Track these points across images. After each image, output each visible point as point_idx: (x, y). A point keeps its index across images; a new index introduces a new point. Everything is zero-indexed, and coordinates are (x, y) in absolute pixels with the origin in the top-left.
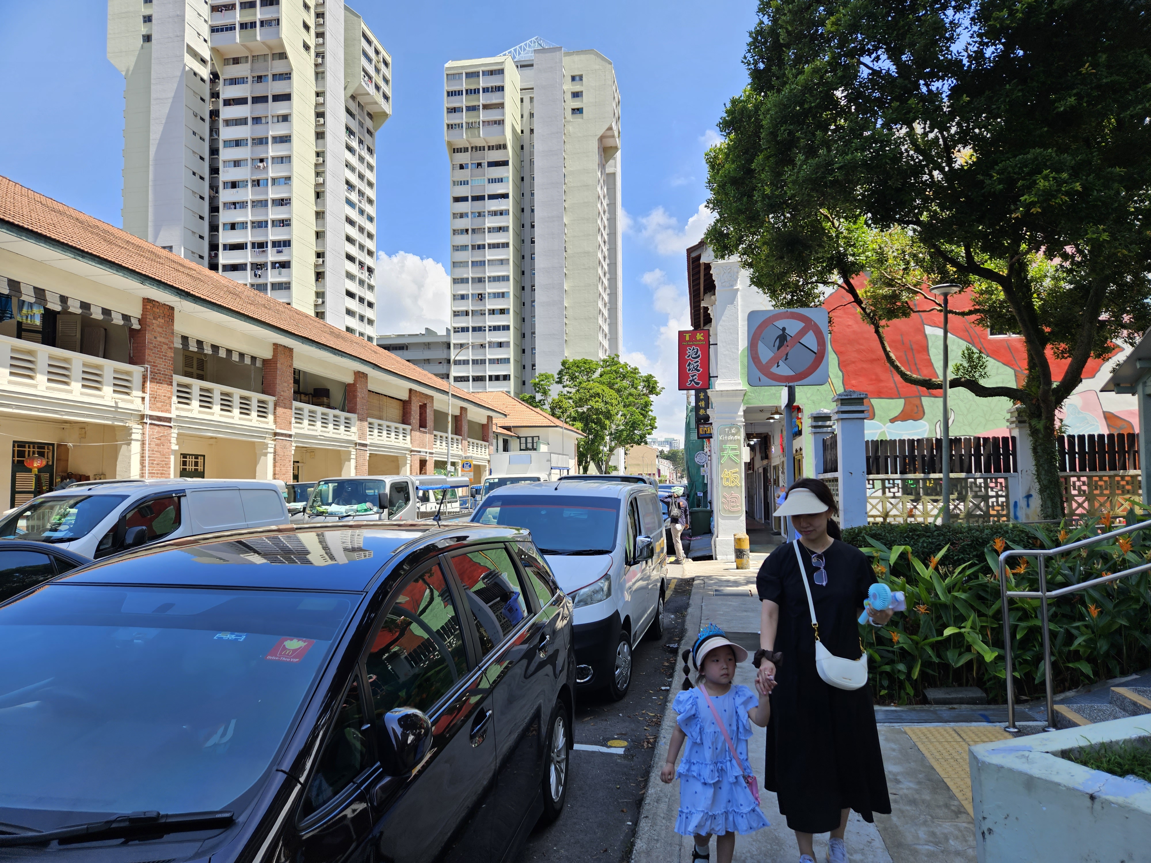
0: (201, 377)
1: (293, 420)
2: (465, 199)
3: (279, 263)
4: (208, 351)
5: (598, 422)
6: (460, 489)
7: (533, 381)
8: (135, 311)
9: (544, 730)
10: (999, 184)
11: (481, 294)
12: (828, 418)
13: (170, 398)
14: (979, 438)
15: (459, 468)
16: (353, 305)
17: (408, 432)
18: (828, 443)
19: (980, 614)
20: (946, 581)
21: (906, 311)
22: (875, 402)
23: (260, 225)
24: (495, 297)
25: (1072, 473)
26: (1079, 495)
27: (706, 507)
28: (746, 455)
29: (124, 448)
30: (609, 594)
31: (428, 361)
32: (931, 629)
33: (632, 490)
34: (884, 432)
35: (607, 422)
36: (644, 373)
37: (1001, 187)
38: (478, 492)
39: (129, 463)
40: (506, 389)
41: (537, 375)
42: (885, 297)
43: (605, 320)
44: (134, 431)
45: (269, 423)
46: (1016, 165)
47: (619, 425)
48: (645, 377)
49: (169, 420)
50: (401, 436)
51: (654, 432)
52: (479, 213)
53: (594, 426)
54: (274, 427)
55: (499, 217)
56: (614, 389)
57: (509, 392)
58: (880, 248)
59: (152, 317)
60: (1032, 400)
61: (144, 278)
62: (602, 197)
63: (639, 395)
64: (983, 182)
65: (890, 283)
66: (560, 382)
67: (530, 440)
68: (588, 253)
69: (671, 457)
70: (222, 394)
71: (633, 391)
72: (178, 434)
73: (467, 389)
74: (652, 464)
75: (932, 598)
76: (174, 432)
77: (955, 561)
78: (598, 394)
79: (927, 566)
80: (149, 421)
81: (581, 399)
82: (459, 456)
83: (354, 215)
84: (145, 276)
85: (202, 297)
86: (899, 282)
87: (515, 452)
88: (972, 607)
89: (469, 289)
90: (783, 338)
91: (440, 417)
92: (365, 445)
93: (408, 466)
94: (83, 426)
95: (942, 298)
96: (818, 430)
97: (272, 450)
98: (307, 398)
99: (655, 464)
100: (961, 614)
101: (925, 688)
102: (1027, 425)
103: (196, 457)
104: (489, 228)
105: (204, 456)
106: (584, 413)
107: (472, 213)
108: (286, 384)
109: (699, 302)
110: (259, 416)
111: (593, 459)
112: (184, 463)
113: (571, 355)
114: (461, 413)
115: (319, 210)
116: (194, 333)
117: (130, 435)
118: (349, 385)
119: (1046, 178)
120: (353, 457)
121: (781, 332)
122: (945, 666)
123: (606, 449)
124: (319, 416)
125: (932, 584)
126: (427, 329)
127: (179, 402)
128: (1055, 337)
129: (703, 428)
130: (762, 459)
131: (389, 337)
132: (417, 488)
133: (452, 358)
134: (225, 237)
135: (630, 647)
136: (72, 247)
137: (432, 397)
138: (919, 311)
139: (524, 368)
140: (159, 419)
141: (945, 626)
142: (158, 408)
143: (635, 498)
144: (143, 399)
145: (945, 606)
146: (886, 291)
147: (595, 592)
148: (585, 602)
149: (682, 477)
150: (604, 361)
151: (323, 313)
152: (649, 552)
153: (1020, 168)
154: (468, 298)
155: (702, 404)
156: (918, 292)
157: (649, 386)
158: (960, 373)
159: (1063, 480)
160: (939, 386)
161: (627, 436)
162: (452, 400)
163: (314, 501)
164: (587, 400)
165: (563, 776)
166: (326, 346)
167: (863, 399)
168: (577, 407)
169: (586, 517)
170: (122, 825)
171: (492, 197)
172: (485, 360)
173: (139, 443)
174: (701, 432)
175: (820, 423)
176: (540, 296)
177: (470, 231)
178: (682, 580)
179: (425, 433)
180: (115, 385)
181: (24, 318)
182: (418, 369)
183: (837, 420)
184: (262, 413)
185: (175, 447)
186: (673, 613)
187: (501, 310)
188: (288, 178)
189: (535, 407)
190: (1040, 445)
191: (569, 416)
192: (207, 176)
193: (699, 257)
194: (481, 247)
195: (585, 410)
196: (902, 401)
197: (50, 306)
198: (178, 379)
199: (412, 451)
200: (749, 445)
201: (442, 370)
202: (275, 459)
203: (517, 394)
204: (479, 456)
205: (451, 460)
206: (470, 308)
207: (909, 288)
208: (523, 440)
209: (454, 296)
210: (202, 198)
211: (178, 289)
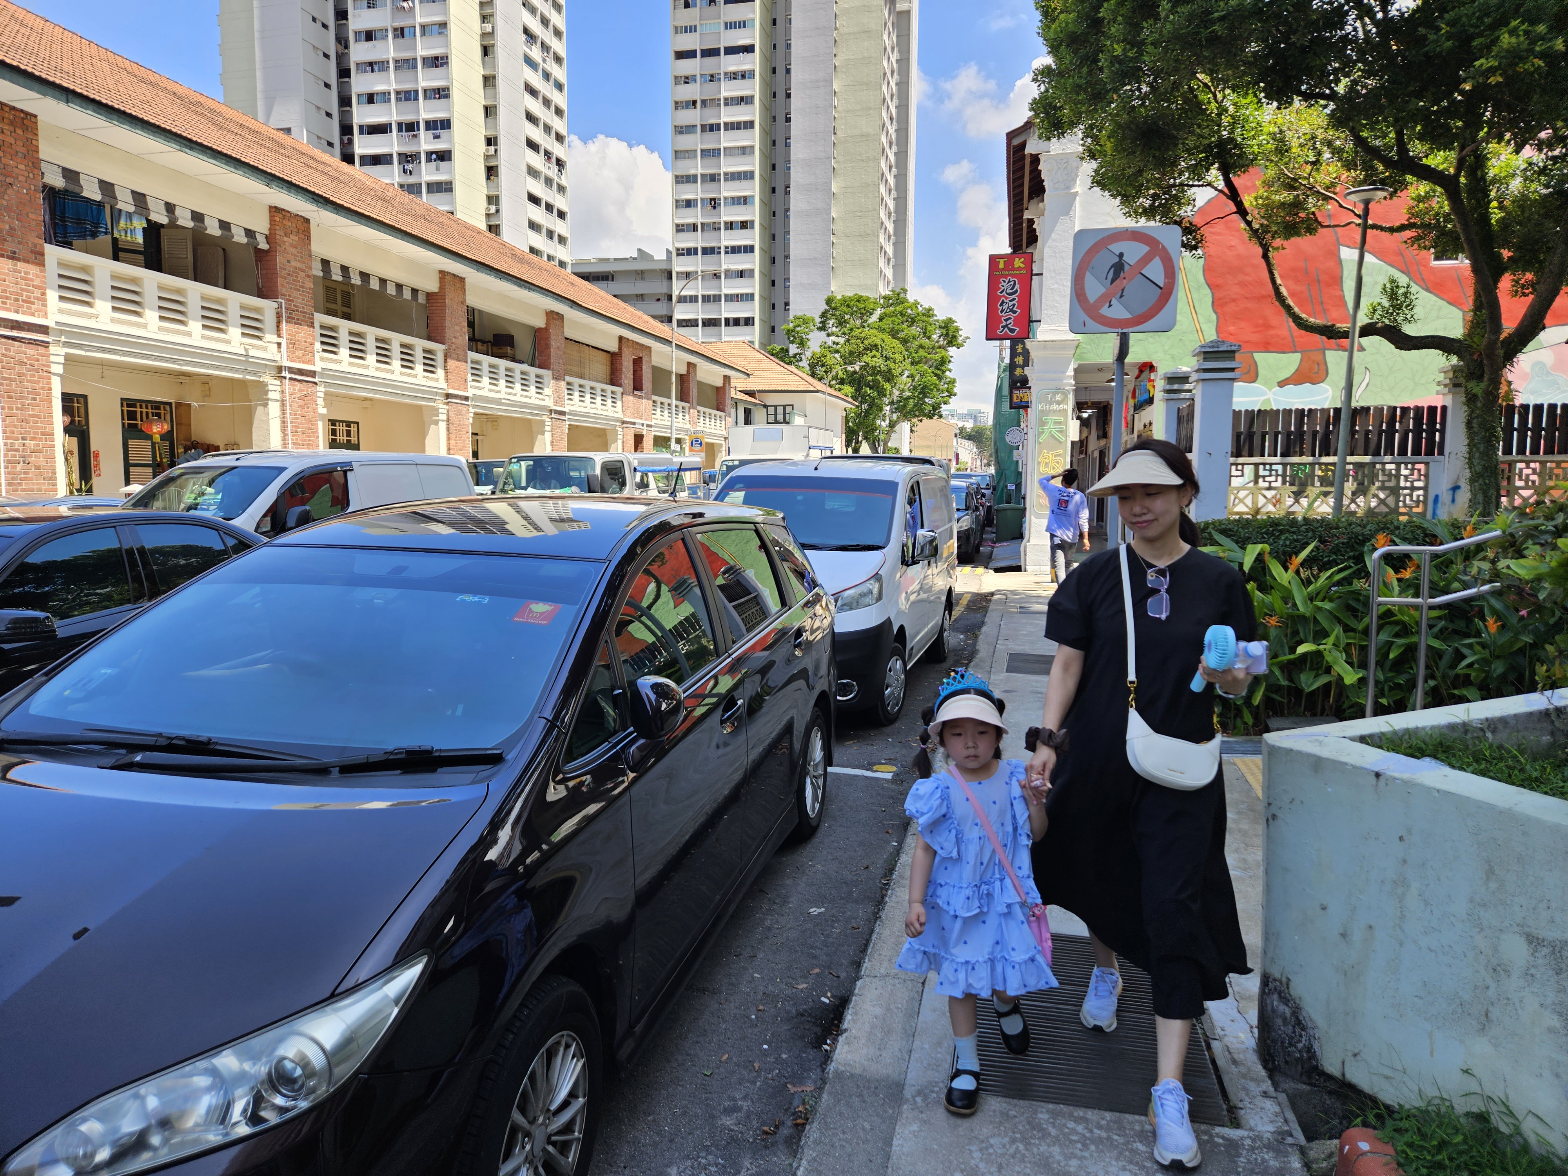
0: (347, 317)
1: (470, 378)
2: (691, 54)
3: (436, 153)
4: (356, 280)
5: (875, 386)
6: (688, 473)
7: (784, 327)
8: (261, 225)
9: (797, 746)
10: (1448, 39)
11: (714, 199)
12: (1184, 379)
13: (312, 344)
14: (1395, 408)
15: (687, 446)
16: (538, 214)
17: (619, 396)
18: (1185, 413)
19: (1347, 629)
20: (1310, 589)
21: (1312, 225)
22: (1259, 357)
23: (407, 96)
24: (733, 204)
25: (1520, 457)
26: (1526, 487)
27: (1019, 503)
28: (1074, 431)
29: (260, 409)
30: (880, 598)
31: (641, 297)
32: (1282, 646)
33: (914, 472)
34: (1268, 400)
35: (887, 386)
36: (941, 315)
37: (1449, 43)
38: (712, 478)
39: (268, 430)
40: (749, 338)
41: (791, 317)
42: (1283, 205)
43: (889, 237)
44: (270, 388)
45: (439, 380)
46: (1474, 14)
47: (903, 391)
48: (943, 321)
49: (313, 374)
50: (609, 401)
51: (952, 400)
52: (712, 76)
53: (869, 391)
54: (445, 386)
55: (739, 82)
56: (898, 339)
57: (752, 342)
58: (1281, 132)
59: (282, 233)
60: (1474, 354)
61: (271, 178)
62: (889, 49)
63: (933, 348)
64: (1424, 38)
65: (1291, 185)
66: (823, 328)
67: (780, 410)
68: (868, 135)
69: (975, 436)
70: (377, 340)
71: (925, 342)
72: (326, 394)
73: (696, 337)
74: (948, 447)
75: (1288, 609)
76: (321, 390)
77: (1325, 564)
78: (876, 346)
79: (1286, 569)
80: (288, 375)
81: (851, 353)
82: (687, 430)
83: (536, 81)
84: (270, 174)
85: (346, 205)
86: (1304, 182)
87: (760, 424)
88: (1339, 621)
89: (696, 192)
90: (1119, 267)
91: (661, 375)
92: (563, 413)
93: (620, 442)
94: (206, 381)
95: (1362, 206)
96: (1173, 396)
97: (444, 417)
98: (484, 348)
99: (952, 447)
100: (1324, 629)
101: (1269, 717)
102: (1463, 389)
103: (348, 424)
104: (726, 99)
105: (358, 423)
106: (855, 372)
107: (702, 75)
108: (458, 328)
109: (1022, 211)
110: (425, 370)
111: (866, 438)
112: (334, 432)
113: (840, 289)
114: (688, 371)
115: (488, 73)
116: (338, 256)
117: (267, 394)
118: (539, 330)
119: (1513, 32)
120: (548, 428)
121: (1117, 259)
122: (1296, 692)
123: (884, 424)
124: (502, 372)
125: (1290, 592)
126: (639, 250)
127: (324, 350)
128: (1517, 264)
129: (1018, 394)
130: (1099, 438)
131: (588, 263)
132: (635, 469)
133: (675, 293)
134: (362, 115)
135: (905, 665)
136: (176, 135)
137: (649, 348)
138: (1329, 226)
139: (774, 308)
140: (301, 372)
141: (1301, 642)
142: (299, 358)
143: (918, 483)
144: (279, 344)
145: (1303, 618)
146: (1285, 196)
147: (863, 595)
148: (849, 606)
149: (988, 465)
150: (885, 298)
151: (498, 226)
152: (932, 552)
153: (1478, 18)
154: (696, 206)
155: (1019, 360)
156: (1332, 198)
157: (947, 335)
158: (1377, 316)
159: (1506, 467)
160: (1345, 335)
161: (915, 405)
162: (677, 353)
163: (505, 483)
164: (860, 355)
165: (820, 793)
166: (509, 274)
167: (1234, 352)
168: (845, 363)
169: (852, 509)
170: (398, 756)
171: (731, 51)
172: (720, 296)
173: (278, 404)
174: (1015, 400)
175: (1176, 387)
176: (797, 202)
177: (699, 104)
178: (978, 594)
179: (641, 397)
180: (243, 325)
181: (123, 234)
182: (631, 309)
183: (1197, 381)
184: (430, 367)
185: (322, 410)
186: (962, 633)
187: (742, 222)
188: (444, 25)
189: (788, 364)
190: (1477, 417)
191: (835, 378)
192: (331, 23)
193: (1023, 145)
194: (714, 128)
195: (857, 368)
196: (1296, 357)
197: (153, 217)
198: (321, 318)
199: (624, 422)
200: (1079, 418)
201: (661, 309)
202: (448, 429)
203: (763, 345)
204: (713, 431)
205: (675, 436)
206: (700, 220)
207: (1318, 192)
208: (771, 410)
209: (677, 201)
210: (326, 56)
211: (313, 193)
